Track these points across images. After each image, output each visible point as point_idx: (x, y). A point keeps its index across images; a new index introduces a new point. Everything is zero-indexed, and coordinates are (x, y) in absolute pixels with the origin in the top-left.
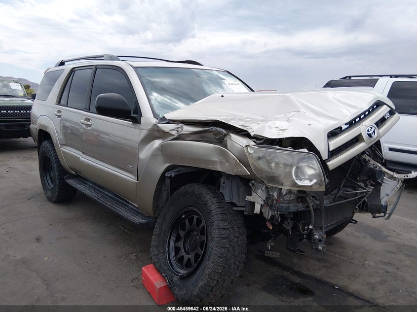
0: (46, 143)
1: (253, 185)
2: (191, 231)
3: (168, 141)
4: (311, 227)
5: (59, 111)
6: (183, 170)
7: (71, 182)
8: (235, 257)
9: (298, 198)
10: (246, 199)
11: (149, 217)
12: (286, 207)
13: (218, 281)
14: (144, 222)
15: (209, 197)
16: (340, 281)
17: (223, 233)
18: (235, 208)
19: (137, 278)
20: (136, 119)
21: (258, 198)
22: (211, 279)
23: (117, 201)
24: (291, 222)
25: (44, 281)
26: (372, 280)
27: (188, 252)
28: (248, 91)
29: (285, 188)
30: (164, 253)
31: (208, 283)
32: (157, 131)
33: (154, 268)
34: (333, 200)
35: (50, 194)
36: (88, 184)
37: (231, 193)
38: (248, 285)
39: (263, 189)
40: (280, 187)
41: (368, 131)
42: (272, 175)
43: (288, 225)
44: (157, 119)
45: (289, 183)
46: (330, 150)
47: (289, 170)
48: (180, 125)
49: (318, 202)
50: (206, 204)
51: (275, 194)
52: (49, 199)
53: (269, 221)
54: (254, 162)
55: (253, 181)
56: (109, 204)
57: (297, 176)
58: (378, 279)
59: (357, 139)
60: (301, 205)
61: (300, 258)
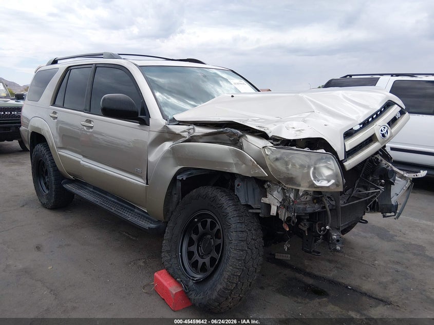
0: (39, 147)
1: (269, 186)
2: (204, 234)
3: (179, 143)
4: (327, 227)
5: (55, 113)
6: (195, 173)
7: (69, 187)
8: (253, 259)
9: (314, 199)
10: (262, 201)
11: (159, 221)
12: (303, 208)
13: (237, 284)
14: (154, 227)
15: (224, 200)
16: (353, 281)
17: (240, 235)
18: (251, 211)
19: (148, 285)
20: (144, 120)
21: (274, 200)
22: (230, 282)
23: (122, 206)
24: (307, 223)
25: (51, 291)
26: (384, 279)
27: (202, 256)
28: (254, 92)
29: (302, 189)
30: (177, 257)
31: (227, 286)
32: (167, 133)
33: (167, 274)
34: (347, 200)
35: (45, 201)
36: (88, 190)
37: (246, 195)
38: (262, 288)
39: (279, 190)
40: (298, 188)
41: (382, 131)
42: (290, 176)
43: (304, 226)
44: (167, 120)
45: (307, 185)
46: (347, 150)
47: (306, 171)
48: (191, 127)
49: (333, 203)
50: (221, 207)
51: (292, 196)
52: (44, 206)
53: (286, 222)
54: (271, 163)
55: (269, 183)
56: (113, 210)
57: (315, 177)
58: (389, 278)
59: (371, 139)
60: (317, 206)
61: (310, 260)
